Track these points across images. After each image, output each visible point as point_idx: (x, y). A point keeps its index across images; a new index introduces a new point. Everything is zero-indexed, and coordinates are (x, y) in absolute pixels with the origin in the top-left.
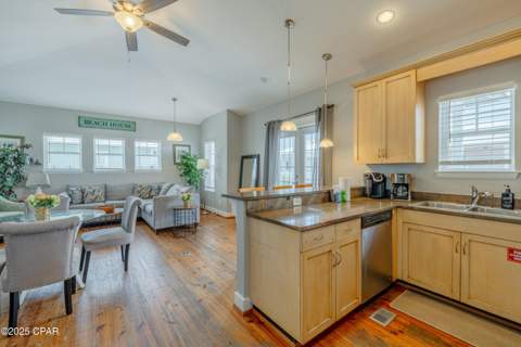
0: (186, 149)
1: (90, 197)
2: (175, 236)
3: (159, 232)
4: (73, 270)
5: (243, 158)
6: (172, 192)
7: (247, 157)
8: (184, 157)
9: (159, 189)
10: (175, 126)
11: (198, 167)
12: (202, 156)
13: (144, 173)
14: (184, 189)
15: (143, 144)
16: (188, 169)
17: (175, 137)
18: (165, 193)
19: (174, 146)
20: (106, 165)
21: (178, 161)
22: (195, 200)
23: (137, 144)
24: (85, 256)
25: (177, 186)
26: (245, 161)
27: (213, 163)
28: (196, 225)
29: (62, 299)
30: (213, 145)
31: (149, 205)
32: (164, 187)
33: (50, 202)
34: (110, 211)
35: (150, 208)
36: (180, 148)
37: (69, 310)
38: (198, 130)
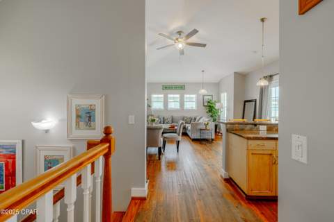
0: (210, 97)
1: (166, 121)
2: (200, 144)
3: (194, 140)
4: (161, 145)
5: (246, 102)
6: (201, 121)
7: (247, 101)
8: (209, 102)
9: (195, 119)
10: (203, 85)
11: (216, 108)
12: (219, 101)
13: (188, 111)
14: (207, 120)
15: (188, 96)
16: (211, 109)
17: (203, 91)
18: (198, 121)
19: (204, 96)
20: (173, 107)
21: (206, 104)
22: (211, 126)
23: (185, 96)
24: (164, 142)
25: (203, 118)
26: (247, 103)
27: (225, 105)
28: (212, 140)
29: (158, 156)
30: (226, 94)
31: (189, 127)
32: (198, 118)
33: (154, 120)
34: (173, 127)
35: (189, 128)
36: (207, 97)
37: (160, 159)
38: (217, 86)
